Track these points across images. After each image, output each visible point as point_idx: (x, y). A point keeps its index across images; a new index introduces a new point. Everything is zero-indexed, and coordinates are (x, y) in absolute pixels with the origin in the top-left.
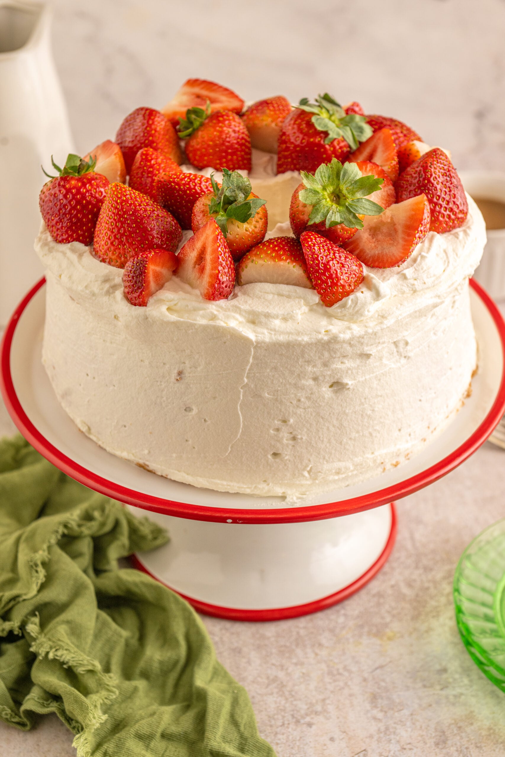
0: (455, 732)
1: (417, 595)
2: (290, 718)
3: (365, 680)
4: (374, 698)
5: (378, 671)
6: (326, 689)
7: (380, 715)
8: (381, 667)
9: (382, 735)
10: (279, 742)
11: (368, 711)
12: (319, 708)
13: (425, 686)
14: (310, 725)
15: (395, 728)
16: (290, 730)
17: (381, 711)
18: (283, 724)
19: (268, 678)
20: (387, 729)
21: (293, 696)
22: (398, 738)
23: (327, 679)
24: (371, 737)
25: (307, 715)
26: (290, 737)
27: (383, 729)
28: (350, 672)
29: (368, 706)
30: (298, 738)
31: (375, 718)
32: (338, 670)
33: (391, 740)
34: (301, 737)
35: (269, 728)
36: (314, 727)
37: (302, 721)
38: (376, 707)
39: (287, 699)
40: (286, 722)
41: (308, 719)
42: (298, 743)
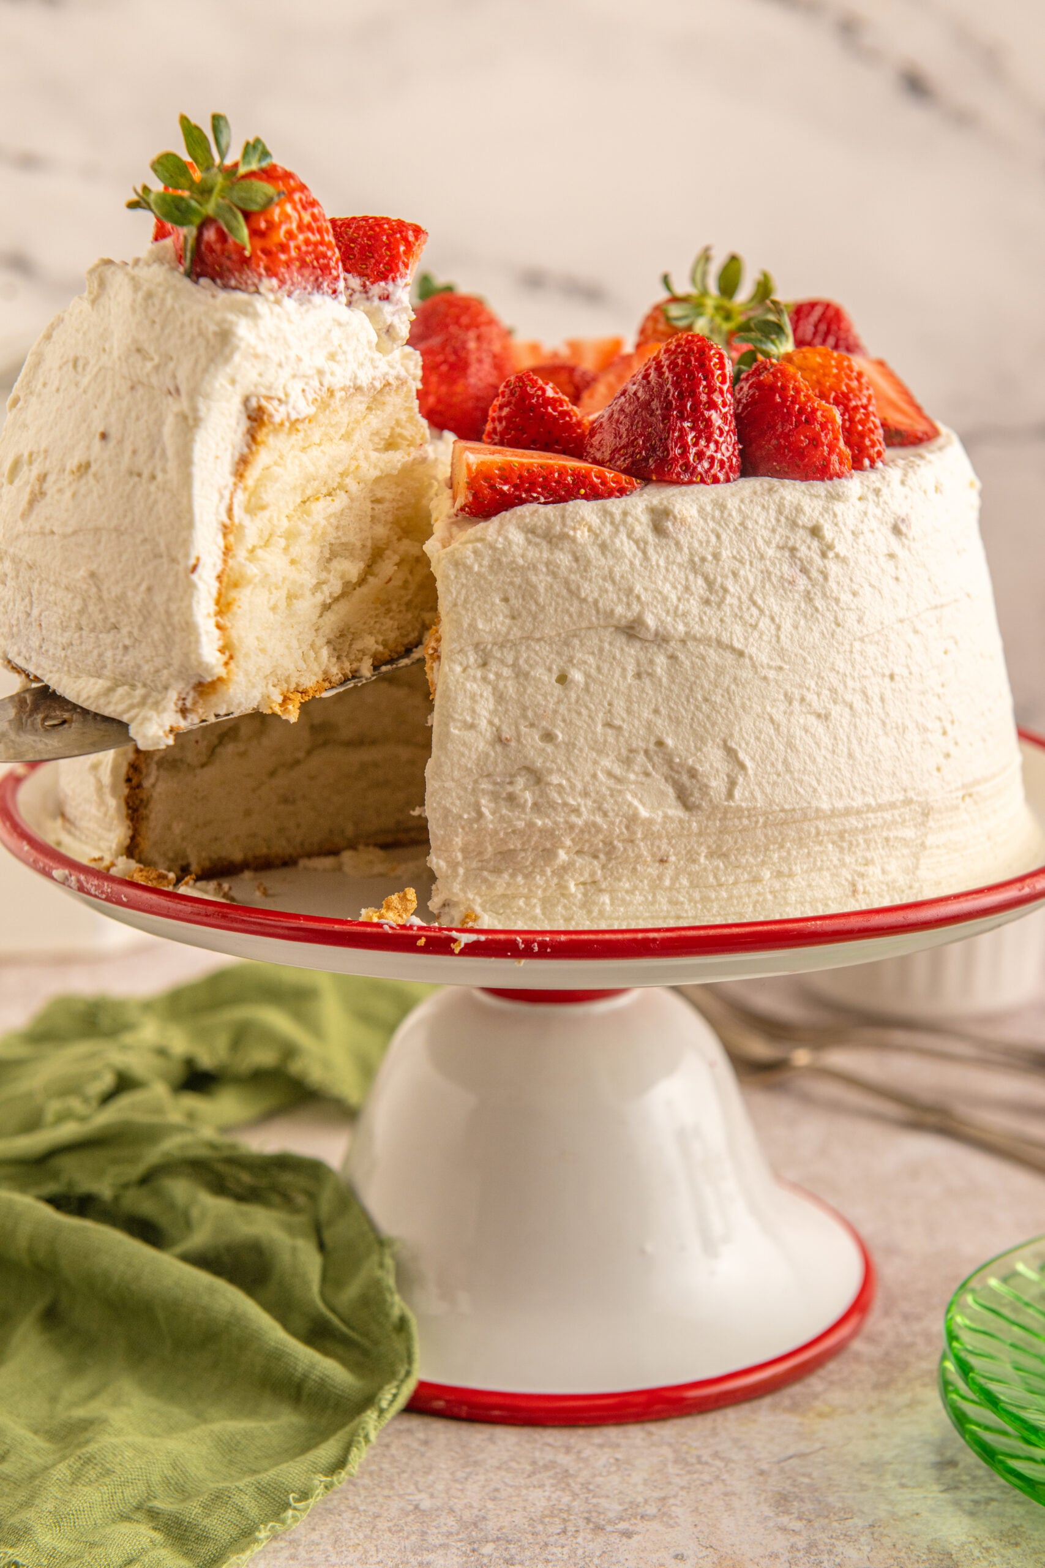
0: (977, 1553)
1: (887, 1354)
2: (581, 1523)
3: (762, 1473)
4: (782, 1501)
5: (794, 1462)
6: (669, 1483)
7: (797, 1525)
8: (802, 1455)
9: (800, 1555)
10: (550, 1557)
11: (767, 1518)
12: (651, 1510)
13: (903, 1486)
14: (628, 1534)
15: (833, 1545)
16: (580, 1540)
17: (800, 1518)
18: (564, 1532)
19: (534, 1463)
20: (812, 1545)
21: (589, 1491)
22: (838, 1560)
23: (672, 1469)
24: (774, 1556)
25: (621, 1519)
26: (580, 1552)
27: (802, 1543)
28: (727, 1461)
29: (767, 1511)
30: (598, 1554)
31: (784, 1529)
32: (699, 1457)
33: (821, 1562)
34: (604, 1552)
35: (529, 1536)
36: (636, 1537)
37: (609, 1528)
38: (787, 1512)
39: (575, 1495)
40: (571, 1529)
41: (622, 1526)
42: (596, 1561)
